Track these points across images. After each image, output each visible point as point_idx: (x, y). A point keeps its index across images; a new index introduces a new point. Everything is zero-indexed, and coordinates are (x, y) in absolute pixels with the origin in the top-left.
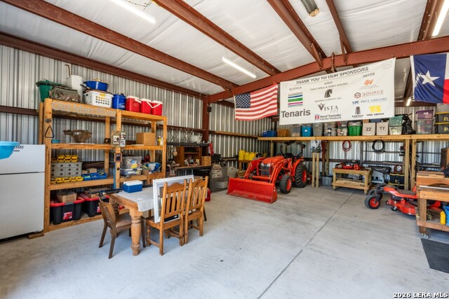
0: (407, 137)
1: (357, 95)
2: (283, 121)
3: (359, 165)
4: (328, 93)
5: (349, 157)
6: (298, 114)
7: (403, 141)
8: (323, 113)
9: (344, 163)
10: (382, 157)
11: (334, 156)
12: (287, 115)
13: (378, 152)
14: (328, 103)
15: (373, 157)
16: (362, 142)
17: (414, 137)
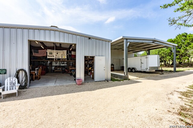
0: (68, 61)
1: (62, 55)
2: (48, 57)
3: (59, 67)
4: (57, 53)
5: (57, 65)
6: (51, 56)
7: (67, 61)
8: (56, 57)
9: (56, 66)
10: (64, 65)
11: (53, 65)
12: (49, 56)
13: (63, 64)
14: (57, 55)
15: (62, 65)
16: (59, 62)
17: (69, 61)
